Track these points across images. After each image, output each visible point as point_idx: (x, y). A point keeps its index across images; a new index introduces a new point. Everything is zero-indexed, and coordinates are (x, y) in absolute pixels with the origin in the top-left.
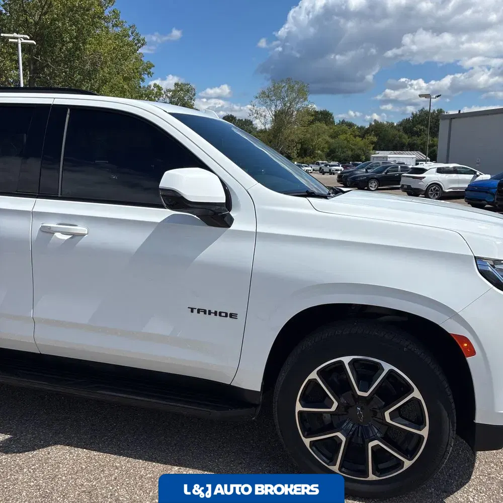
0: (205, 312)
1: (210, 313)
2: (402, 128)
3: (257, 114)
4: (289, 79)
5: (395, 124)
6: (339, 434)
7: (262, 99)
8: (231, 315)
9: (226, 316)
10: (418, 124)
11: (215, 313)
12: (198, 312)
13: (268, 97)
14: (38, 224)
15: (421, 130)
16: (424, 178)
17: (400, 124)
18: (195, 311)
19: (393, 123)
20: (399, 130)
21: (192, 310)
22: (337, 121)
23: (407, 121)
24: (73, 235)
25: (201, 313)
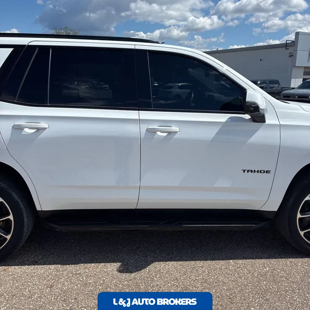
0: (252, 171)
1: (255, 171)
8: (267, 172)
9: (264, 172)
11: (258, 172)
12: (248, 172)
14: (144, 127)
18: (246, 171)
21: (244, 171)
24: (170, 133)
25: (250, 172)
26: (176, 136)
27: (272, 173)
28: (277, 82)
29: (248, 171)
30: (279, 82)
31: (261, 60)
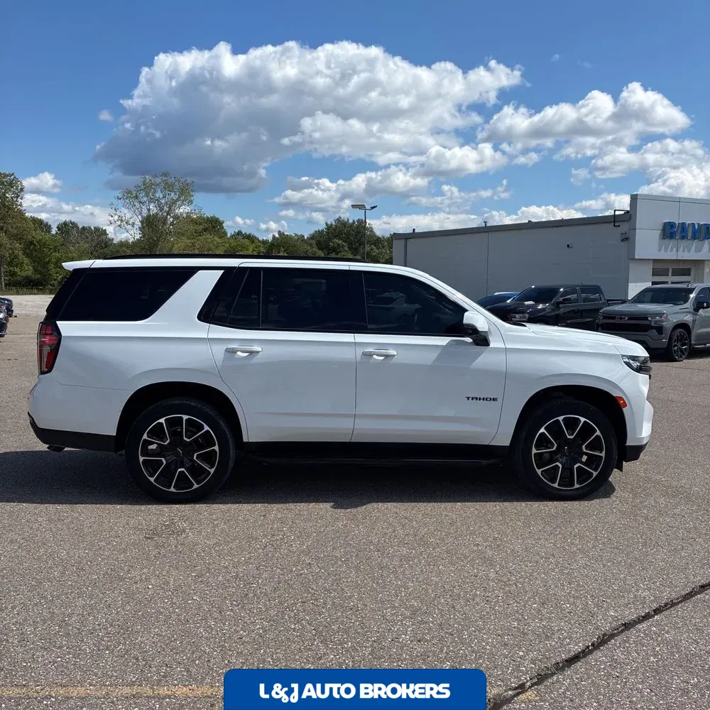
0: (477, 399)
1: (480, 399)
2: (314, 242)
3: (122, 221)
4: (165, 174)
5: (306, 237)
6: (558, 464)
7: (127, 201)
8: (494, 399)
9: (490, 400)
10: (335, 237)
11: (484, 399)
13: (137, 197)
14: (360, 351)
15: (338, 245)
16: (393, 308)
17: (312, 237)
18: (470, 399)
19: (303, 236)
20: (311, 245)
21: (468, 398)
22: (230, 232)
23: (320, 233)
24: (386, 357)
25: (475, 400)
26: (394, 360)
27: (500, 400)
28: (596, 289)
29: (473, 399)
30: (600, 290)
31: (568, 246)
